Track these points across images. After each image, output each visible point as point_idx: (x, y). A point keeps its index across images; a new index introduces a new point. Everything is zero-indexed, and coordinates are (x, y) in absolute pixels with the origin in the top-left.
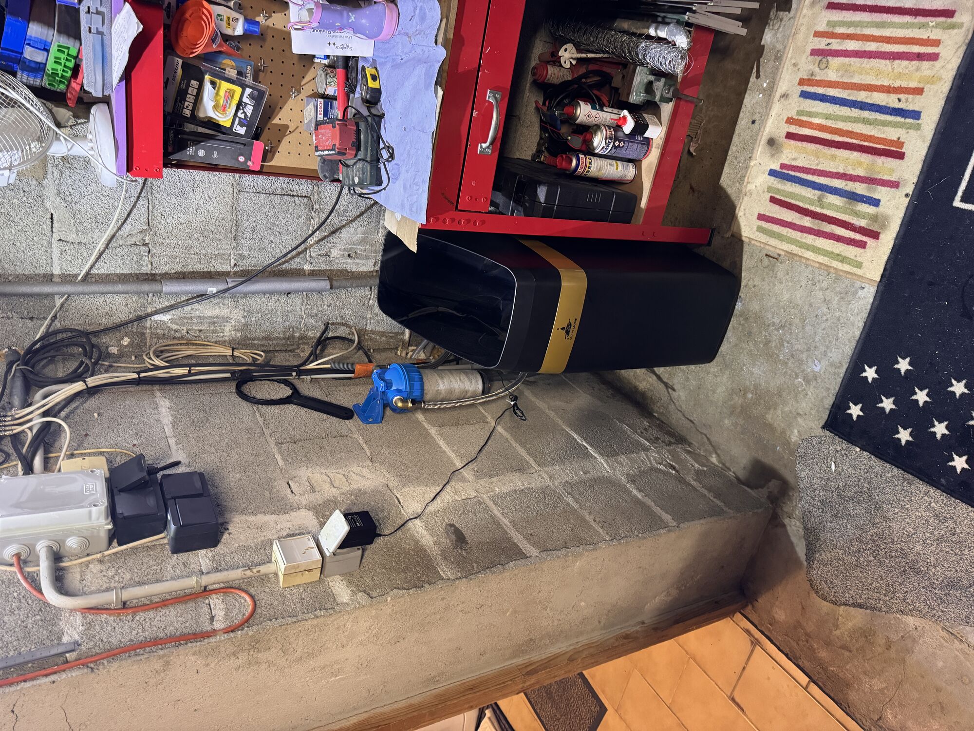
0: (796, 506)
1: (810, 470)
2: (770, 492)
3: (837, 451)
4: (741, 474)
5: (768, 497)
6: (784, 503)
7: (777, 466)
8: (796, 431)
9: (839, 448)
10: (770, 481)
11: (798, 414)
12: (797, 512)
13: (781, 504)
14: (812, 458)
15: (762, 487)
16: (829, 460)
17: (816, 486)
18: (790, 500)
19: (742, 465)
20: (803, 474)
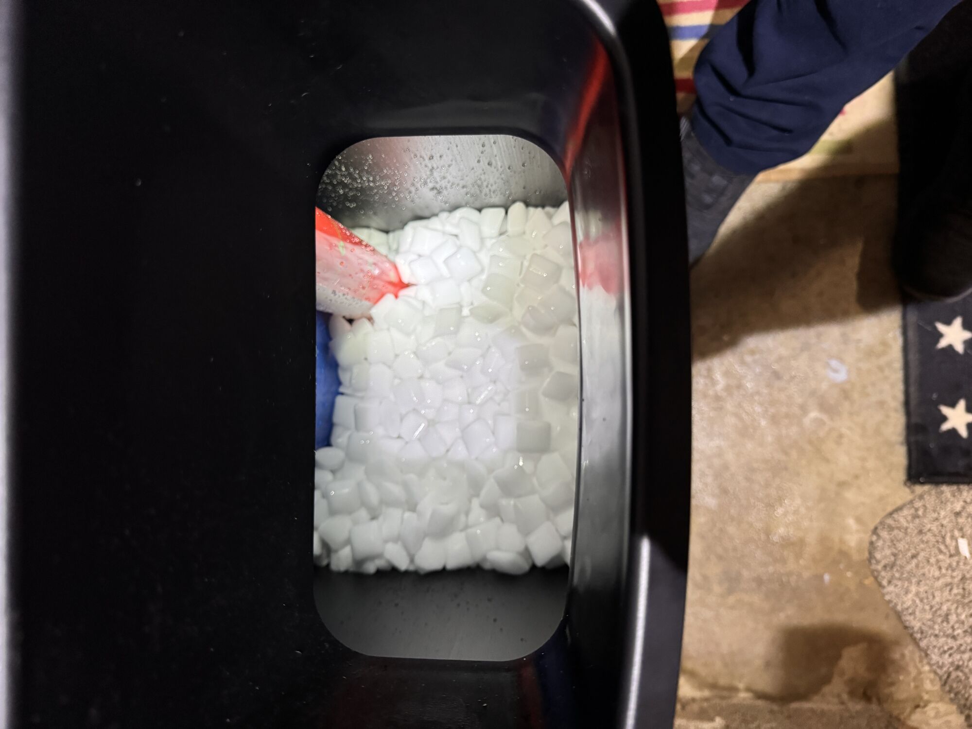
0: (920, 673)
1: (918, 583)
2: (851, 681)
3: (958, 514)
4: (766, 682)
5: (852, 694)
6: (892, 684)
7: (840, 617)
8: (851, 522)
9: (958, 507)
10: (839, 657)
11: (842, 485)
12: (928, 686)
13: (887, 691)
14: (914, 556)
15: (827, 680)
16: (948, 540)
17: (945, 608)
18: (901, 669)
19: (758, 662)
20: (908, 599)
